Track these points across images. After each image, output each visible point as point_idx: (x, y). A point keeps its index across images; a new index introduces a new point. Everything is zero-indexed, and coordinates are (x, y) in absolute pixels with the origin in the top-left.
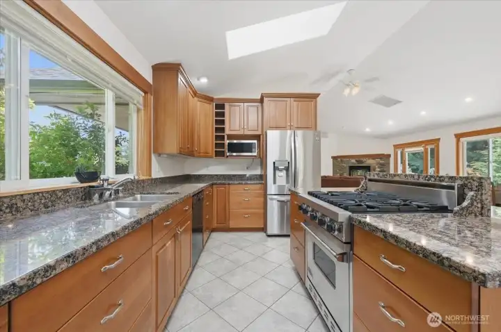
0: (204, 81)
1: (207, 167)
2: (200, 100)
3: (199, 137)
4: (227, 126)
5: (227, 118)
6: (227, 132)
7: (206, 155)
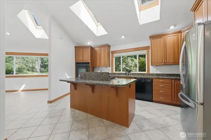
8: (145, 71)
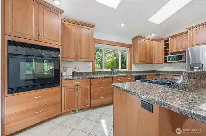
0: (153, 35)
1: (163, 67)
2: (155, 41)
3: (155, 56)
4: (169, 49)
5: (169, 46)
6: (170, 51)
7: (159, 63)
8: (126, 69)
